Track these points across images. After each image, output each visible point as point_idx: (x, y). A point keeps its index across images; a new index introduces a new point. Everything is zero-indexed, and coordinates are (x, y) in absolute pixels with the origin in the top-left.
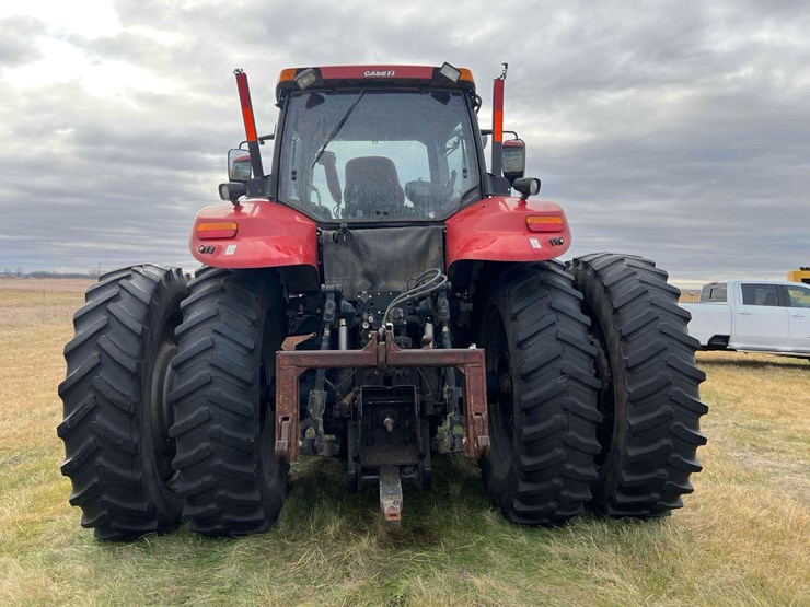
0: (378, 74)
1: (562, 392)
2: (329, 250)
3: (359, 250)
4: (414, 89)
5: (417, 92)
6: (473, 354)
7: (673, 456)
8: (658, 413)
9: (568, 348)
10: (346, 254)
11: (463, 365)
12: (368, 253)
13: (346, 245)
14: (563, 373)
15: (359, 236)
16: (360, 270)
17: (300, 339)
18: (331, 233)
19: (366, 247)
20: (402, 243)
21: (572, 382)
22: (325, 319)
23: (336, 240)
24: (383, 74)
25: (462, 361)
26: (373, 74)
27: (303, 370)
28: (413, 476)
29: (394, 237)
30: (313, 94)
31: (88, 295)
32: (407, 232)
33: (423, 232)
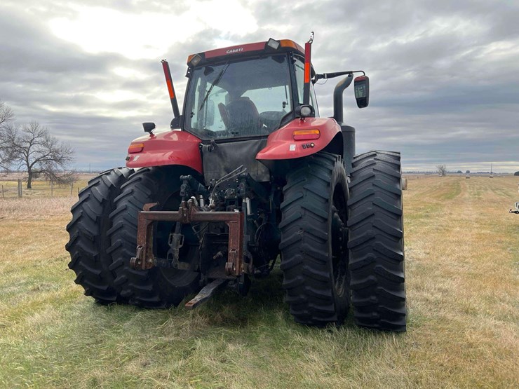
0: (234, 51)
1: (299, 240)
2: (206, 156)
3: (221, 155)
4: (256, 57)
5: (258, 58)
6: (235, 215)
7: (379, 288)
8: (364, 258)
9: (307, 213)
10: (215, 157)
11: (228, 221)
12: (226, 157)
13: (215, 152)
14: (301, 229)
15: (222, 147)
16: (223, 167)
17: (152, 205)
18: (208, 146)
19: (225, 154)
20: (245, 150)
21: (307, 235)
22: (181, 194)
23: (210, 150)
24: (237, 51)
25: (228, 219)
26: (231, 51)
27: (150, 222)
28: (234, 286)
29: (241, 146)
30: (206, 67)
31: (89, 183)
32: (247, 144)
33: (256, 143)
